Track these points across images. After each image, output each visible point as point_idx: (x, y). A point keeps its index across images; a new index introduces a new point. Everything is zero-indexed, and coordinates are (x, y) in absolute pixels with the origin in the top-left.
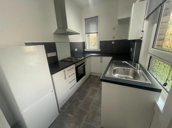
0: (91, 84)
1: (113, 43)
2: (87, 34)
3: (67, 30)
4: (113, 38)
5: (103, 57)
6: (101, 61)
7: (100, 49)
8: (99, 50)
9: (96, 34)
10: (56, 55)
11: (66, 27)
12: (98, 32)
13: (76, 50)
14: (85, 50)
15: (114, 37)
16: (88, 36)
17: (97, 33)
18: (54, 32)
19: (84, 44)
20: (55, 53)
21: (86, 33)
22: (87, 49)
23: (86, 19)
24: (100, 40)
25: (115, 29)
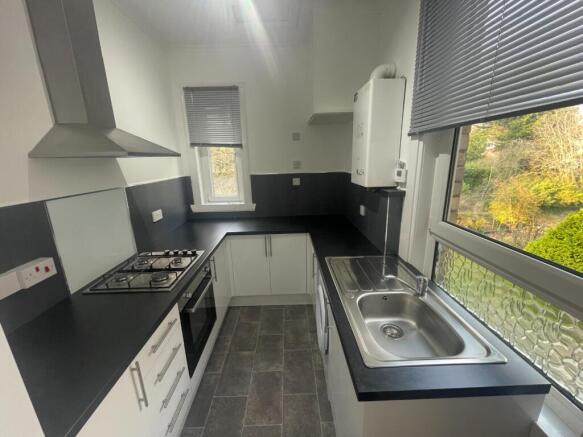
0: (246, 353)
1: (296, 182)
2: (196, 148)
3: (113, 136)
4: (295, 168)
5: (272, 235)
6: (268, 253)
7: (253, 202)
8: (252, 207)
9: (232, 150)
10: (53, 271)
11: (110, 123)
12: (244, 143)
13: (158, 215)
14: (195, 208)
15: (297, 165)
16: (201, 154)
17: (240, 146)
18: (31, 148)
19: (186, 183)
20: (50, 262)
21: (193, 145)
22: (203, 203)
23: (187, 90)
24: (253, 173)
25: (298, 139)
